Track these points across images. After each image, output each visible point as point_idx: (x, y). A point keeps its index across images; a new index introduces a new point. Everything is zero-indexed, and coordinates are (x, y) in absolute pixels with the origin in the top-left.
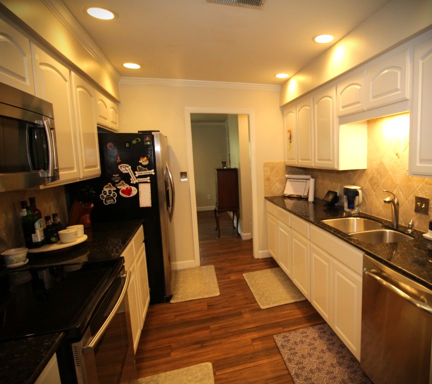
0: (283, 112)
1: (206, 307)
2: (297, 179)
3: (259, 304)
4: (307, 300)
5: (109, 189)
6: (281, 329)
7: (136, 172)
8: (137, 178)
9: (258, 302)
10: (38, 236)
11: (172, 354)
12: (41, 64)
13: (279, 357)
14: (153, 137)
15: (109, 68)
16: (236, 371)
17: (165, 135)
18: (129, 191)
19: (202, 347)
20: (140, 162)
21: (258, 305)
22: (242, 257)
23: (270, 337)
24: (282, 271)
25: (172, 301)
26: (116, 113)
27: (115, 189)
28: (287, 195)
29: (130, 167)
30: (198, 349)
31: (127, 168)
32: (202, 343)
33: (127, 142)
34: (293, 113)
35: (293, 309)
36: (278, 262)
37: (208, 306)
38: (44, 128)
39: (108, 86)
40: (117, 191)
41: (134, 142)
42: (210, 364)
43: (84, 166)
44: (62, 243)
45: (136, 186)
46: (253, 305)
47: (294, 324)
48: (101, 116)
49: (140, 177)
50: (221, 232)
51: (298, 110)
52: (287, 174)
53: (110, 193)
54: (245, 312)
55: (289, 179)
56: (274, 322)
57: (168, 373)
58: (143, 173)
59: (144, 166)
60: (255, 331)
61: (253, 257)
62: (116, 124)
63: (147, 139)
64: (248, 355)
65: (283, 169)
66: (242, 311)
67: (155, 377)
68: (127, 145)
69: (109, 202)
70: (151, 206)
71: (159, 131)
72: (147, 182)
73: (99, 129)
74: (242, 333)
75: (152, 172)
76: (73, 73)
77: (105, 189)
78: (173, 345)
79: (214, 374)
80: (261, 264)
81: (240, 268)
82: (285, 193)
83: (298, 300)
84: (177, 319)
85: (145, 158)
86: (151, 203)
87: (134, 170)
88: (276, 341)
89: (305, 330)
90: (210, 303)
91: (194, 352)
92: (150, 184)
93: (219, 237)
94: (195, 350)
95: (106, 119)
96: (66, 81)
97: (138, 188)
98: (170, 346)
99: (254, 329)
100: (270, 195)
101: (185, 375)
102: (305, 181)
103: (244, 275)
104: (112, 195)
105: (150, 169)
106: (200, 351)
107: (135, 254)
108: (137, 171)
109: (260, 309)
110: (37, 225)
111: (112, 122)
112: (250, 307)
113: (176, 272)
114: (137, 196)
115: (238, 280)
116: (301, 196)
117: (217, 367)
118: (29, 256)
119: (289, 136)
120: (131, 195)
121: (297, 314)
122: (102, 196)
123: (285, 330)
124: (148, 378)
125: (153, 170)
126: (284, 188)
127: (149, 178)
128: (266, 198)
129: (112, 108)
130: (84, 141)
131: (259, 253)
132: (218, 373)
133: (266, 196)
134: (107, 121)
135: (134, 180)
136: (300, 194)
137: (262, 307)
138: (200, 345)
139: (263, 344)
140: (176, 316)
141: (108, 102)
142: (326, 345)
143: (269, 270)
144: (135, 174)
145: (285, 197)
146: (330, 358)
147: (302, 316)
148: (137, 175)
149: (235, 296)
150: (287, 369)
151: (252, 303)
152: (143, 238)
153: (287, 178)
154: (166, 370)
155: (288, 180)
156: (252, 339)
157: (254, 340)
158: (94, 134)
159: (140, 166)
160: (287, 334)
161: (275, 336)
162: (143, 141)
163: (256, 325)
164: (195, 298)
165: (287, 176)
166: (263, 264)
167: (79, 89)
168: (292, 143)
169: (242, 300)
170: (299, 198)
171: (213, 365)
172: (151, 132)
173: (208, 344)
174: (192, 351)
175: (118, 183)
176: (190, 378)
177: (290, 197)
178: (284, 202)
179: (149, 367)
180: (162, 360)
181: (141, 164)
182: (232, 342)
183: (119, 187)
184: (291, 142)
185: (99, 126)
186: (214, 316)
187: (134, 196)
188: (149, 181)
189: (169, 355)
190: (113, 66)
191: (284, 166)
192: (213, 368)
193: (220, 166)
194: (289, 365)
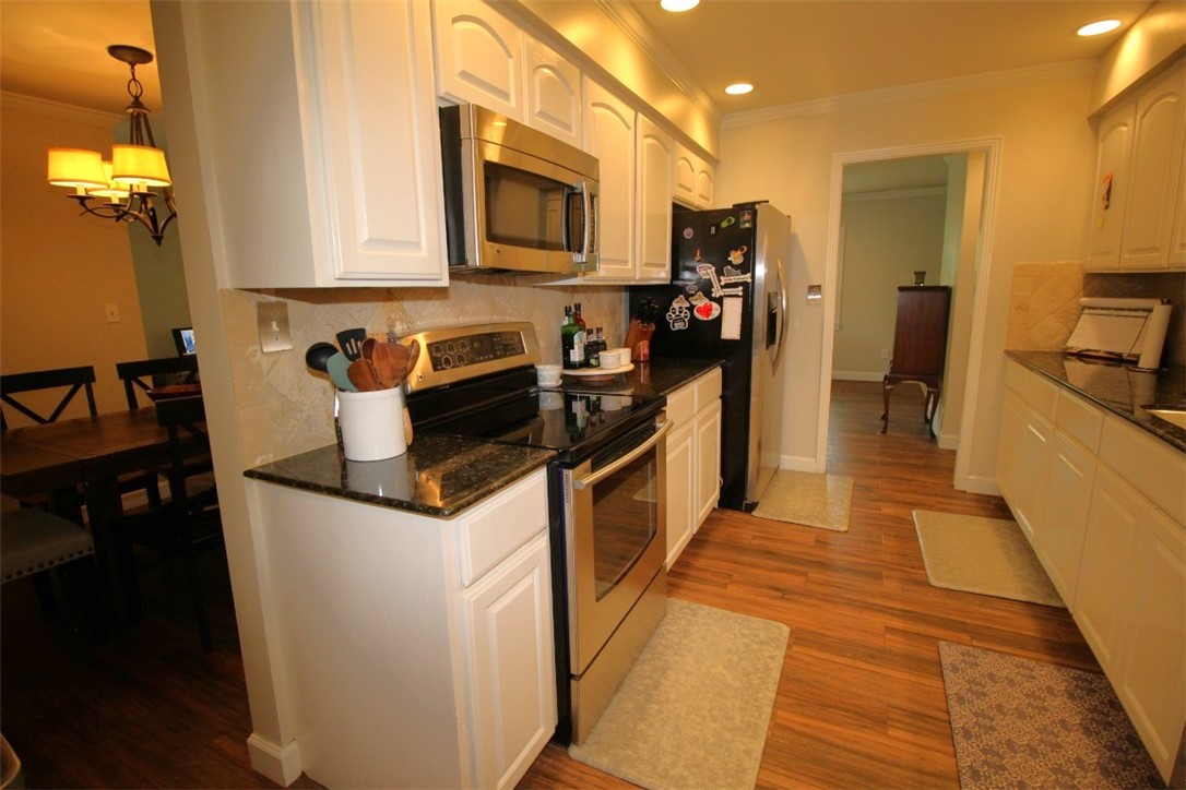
0: (1096, 130)
1: (813, 540)
2: (1116, 309)
3: (929, 574)
4: (1065, 610)
5: (680, 305)
6: (966, 638)
7: (722, 278)
8: (722, 287)
9: (928, 571)
10: (576, 355)
11: (729, 586)
12: (594, 105)
13: (935, 683)
14: (755, 212)
15: (704, 101)
16: (832, 661)
17: (786, 214)
18: (708, 310)
19: (782, 598)
20: (729, 259)
21: (926, 575)
22: (922, 478)
23: (934, 640)
24: (1019, 531)
25: (754, 513)
26: (711, 181)
27: (688, 305)
28: (1074, 351)
29: (714, 269)
30: (775, 598)
31: (709, 271)
32: (784, 593)
33: (713, 225)
34: (1126, 125)
35: (1017, 613)
36: (1011, 507)
37: (817, 541)
38: (582, 194)
39: (699, 133)
40: (691, 308)
41: (724, 224)
42: (786, 630)
43: (644, 262)
44: (602, 369)
45: (720, 301)
46: (914, 571)
47: (1004, 641)
48: (681, 186)
49: (727, 286)
50: (890, 424)
51: (1140, 114)
52: (1085, 296)
53: (680, 312)
54: (889, 577)
55: (1090, 308)
56: (952, 618)
57: (714, 609)
58: (733, 279)
59: (736, 267)
60: (897, 616)
61: (952, 486)
62: (708, 199)
63: (747, 217)
64: (865, 647)
65: (1077, 280)
66: (884, 574)
67: (694, 606)
68: (713, 230)
69: (679, 326)
70: (738, 338)
71: (767, 202)
72: (737, 296)
73: (675, 206)
74: (868, 608)
75: (747, 278)
76: (640, 116)
77: (675, 305)
78: (735, 576)
79: (789, 646)
80: (969, 503)
81: (911, 497)
82: (1070, 343)
83: (1040, 602)
84: (754, 542)
85: (739, 252)
86: (739, 333)
87: (719, 273)
88: (942, 653)
89: (1032, 664)
90: (822, 539)
91: (766, 600)
92: (741, 299)
93: (884, 432)
94: (770, 597)
95: (690, 190)
96: (629, 128)
97: (721, 306)
98: (731, 575)
99: (897, 612)
100: (1021, 348)
101: (740, 624)
102: (1145, 314)
103: (914, 513)
104: (682, 315)
105: (744, 273)
106: (776, 602)
107: (696, 409)
108: (723, 275)
109: (926, 584)
110: (576, 338)
111: (701, 196)
112: (904, 571)
113: (776, 471)
114: (719, 320)
115: (899, 518)
116: (1120, 355)
117: (797, 637)
118: (563, 377)
119: (1105, 192)
120: (711, 318)
121: (1028, 626)
122: (670, 316)
123: (975, 643)
124: (685, 603)
125: (749, 275)
126: (1071, 333)
127: (741, 288)
128: (1008, 353)
129: (703, 172)
130: (647, 226)
131: (967, 478)
132: (795, 648)
133: (1011, 349)
134: (692, 194)
135: (717, 292)
136: (1117, 351)
137: (933, 581)
138: (779, 594)
139: (909, 645)
140: (754, 537)
141: (697, 162)
142: (1080, 717)
143: (985, 519)
144: (720, 281)
145: (1067, 355)
146: (1079, 747)
147: (1038, 635)
148: (722, 283)
149: (880, 543)
150: (948, 713)
151: (913, 568)
152: (719, 392)
153: (1084, 308)
154: (713, 605)
155: (1086, 311)
156: (887, 627)
157: (889, 629)
158: (666, 215)
159: (729, 267)
160: (977, 652)
161: (942, 644)
162: (737, 222)
163: (907, 608)
164: (797, 522)
165: (1085, 300)
166: (973, 504)
167: (650, 140)
168: (1110, 207)
169: (892, 554)
170: (1115, 360)
171: (792, 632)
172: (754, 204)
173: (795, 597)
174: (763, 596)
175: (692, 295)
176: (745, 631)
177: (1082, 356)
178: (1063, 368)
179: (690, 589)
180: (712, 589)
181: (730, 263)
182: (842, 614)
183: (694, 303)
184: (1107, 207)
185: (676, 202)
186: (823, 560)
187: (713, 320)
188: (741, 294)
189: (725, 586)
190: (709, 96)
191: (1080, 277)
192: (790, 637)
193: (911, 281)
194: (955, 707)
